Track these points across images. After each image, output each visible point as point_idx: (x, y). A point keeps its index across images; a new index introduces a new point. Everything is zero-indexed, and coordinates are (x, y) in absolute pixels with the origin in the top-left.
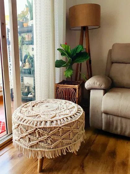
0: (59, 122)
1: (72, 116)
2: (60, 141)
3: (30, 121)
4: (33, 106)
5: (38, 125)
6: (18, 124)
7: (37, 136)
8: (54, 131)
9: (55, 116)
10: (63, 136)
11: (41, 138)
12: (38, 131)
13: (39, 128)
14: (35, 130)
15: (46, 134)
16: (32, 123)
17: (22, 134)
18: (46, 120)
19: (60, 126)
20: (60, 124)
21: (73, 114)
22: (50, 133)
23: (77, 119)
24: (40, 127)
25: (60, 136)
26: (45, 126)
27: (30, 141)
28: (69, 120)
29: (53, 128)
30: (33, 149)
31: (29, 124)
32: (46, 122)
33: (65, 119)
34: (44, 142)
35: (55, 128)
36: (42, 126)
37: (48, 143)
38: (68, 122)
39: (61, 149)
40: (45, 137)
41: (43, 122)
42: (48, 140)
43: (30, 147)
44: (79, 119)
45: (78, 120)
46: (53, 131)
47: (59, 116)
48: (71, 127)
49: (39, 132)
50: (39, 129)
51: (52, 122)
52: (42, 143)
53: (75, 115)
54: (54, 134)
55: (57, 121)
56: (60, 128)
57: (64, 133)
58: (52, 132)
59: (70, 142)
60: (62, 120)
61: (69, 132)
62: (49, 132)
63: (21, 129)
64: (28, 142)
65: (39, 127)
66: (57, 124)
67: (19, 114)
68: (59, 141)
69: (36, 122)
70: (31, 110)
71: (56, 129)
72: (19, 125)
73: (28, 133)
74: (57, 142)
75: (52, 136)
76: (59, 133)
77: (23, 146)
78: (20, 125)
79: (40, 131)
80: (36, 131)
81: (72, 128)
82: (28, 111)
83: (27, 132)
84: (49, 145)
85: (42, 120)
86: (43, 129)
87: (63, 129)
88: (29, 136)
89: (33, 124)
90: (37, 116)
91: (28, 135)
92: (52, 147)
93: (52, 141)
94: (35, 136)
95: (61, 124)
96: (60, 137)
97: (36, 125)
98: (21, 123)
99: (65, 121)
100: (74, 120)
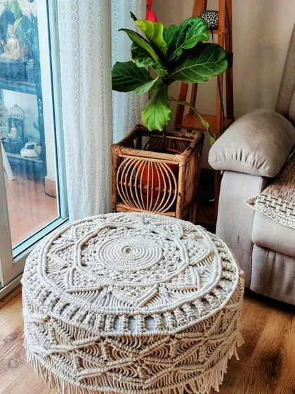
0: (168, 317)
1: (207, 297)
2: (170, 370)
3: (83, 313)
4: (84, 246)
5: (107, 327)
6: (45, 316)
7: (104, 356)
8: (153, 346)
9: (156, 296)
10: (178, 358)
11: (115, 362)
12: (105, 346)
13: (110, 337)
14: (98, 342)
15: (131, 355)
16: (88, 317)
17: (57, 343)
18: (131, 313)
19: (172, 332)
20: (171, 326)
21: (210, 289)
22: (141, 352)
23: (222, 306)
24: (114, 333)
25: (169, 356)
26: (129, 333)
27: (81, 365)
28: (200, 311)
29: (151, 339)
30: (90, 388)
31: (78, 320)
32: (131, 317)
33: (187, 308)
34: (123, 372)
35: (157, 337)
36: (120, 331)
37: (135, 375)
38: (195, 318)
39: (172, 390)
40: (127, 359)
41: (122, 319)
42: (136, 368)
43: (82, 380)
44: (228, 303)
45: (224, 310)
46: (151, 347)
47: (169, 295)
48: (203, 331)
49: (111, 348)
50: (110, 341)
51: (149, 318)
52: (117, 375)
53: (217, 292)
54: (153, 355)
55: (162, 315)
56: (172, 337)
57: (182, 349)
58: (147, 349)
59: (199, 370)
60: (177, 312)
61: (197, 346)
62: (139, 349)
63: (54, 330)
64: (75, 367)
65: (111, 334)
66: (163, 326)
67: (46, 283)
68: (166, 370)
69: (99, 317)
70: (80, 265)
71: (159, 342)
72: (49, 318)
73: (75, 347)
74: (160, 373)
75: (149, 359)
76: (169, 350)
77: (61, 376)
78: (52, 320)
79: (112, 345)
80: (102, 344)
81: (206, 334)
82: (71, 270)
83: (74, 343)
84: (137, 380)
85: (117, 312)
86: (121, 341)
87: (178, 339)
88: (80, 354)
89: (92, 323)
90: (103, 293)
91: (77, 351)
92: (147, 386)
93: (146, 371)
94: (98, 356)
95: (175, 326)
96: (169, 361)
97: (102, 328)
98: (55, 314)
99: (188, 314)
100: (212, 312)
